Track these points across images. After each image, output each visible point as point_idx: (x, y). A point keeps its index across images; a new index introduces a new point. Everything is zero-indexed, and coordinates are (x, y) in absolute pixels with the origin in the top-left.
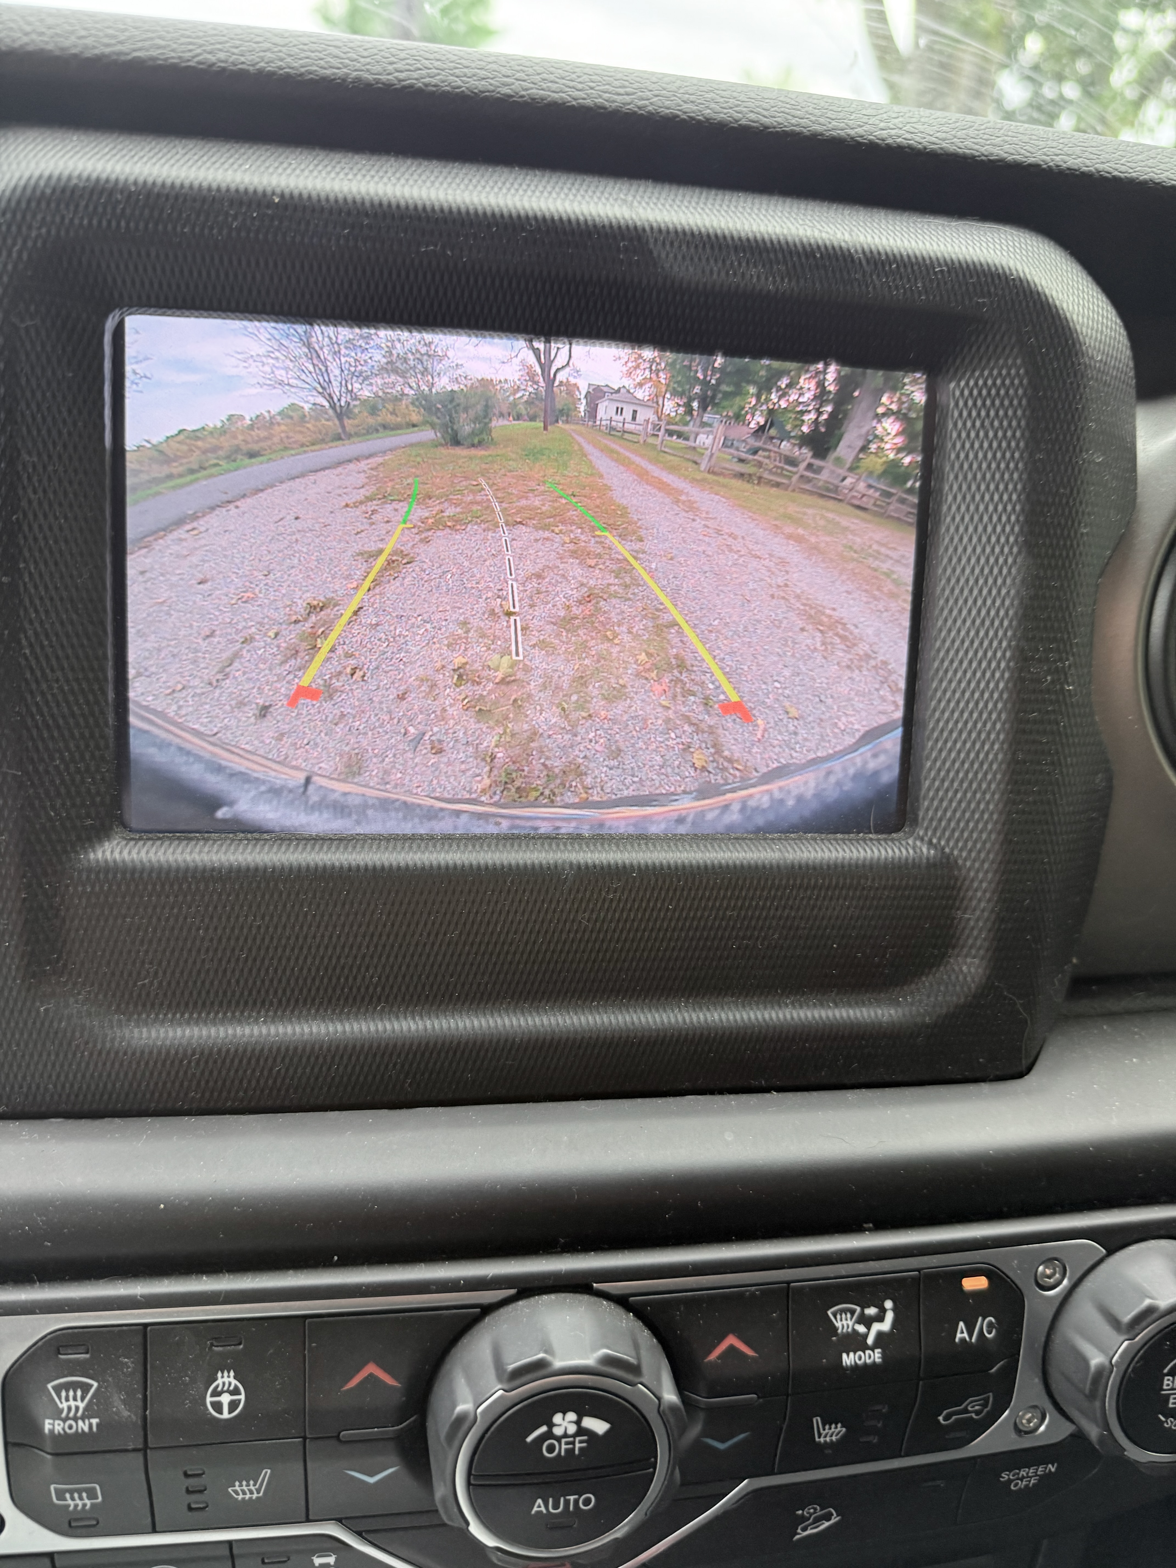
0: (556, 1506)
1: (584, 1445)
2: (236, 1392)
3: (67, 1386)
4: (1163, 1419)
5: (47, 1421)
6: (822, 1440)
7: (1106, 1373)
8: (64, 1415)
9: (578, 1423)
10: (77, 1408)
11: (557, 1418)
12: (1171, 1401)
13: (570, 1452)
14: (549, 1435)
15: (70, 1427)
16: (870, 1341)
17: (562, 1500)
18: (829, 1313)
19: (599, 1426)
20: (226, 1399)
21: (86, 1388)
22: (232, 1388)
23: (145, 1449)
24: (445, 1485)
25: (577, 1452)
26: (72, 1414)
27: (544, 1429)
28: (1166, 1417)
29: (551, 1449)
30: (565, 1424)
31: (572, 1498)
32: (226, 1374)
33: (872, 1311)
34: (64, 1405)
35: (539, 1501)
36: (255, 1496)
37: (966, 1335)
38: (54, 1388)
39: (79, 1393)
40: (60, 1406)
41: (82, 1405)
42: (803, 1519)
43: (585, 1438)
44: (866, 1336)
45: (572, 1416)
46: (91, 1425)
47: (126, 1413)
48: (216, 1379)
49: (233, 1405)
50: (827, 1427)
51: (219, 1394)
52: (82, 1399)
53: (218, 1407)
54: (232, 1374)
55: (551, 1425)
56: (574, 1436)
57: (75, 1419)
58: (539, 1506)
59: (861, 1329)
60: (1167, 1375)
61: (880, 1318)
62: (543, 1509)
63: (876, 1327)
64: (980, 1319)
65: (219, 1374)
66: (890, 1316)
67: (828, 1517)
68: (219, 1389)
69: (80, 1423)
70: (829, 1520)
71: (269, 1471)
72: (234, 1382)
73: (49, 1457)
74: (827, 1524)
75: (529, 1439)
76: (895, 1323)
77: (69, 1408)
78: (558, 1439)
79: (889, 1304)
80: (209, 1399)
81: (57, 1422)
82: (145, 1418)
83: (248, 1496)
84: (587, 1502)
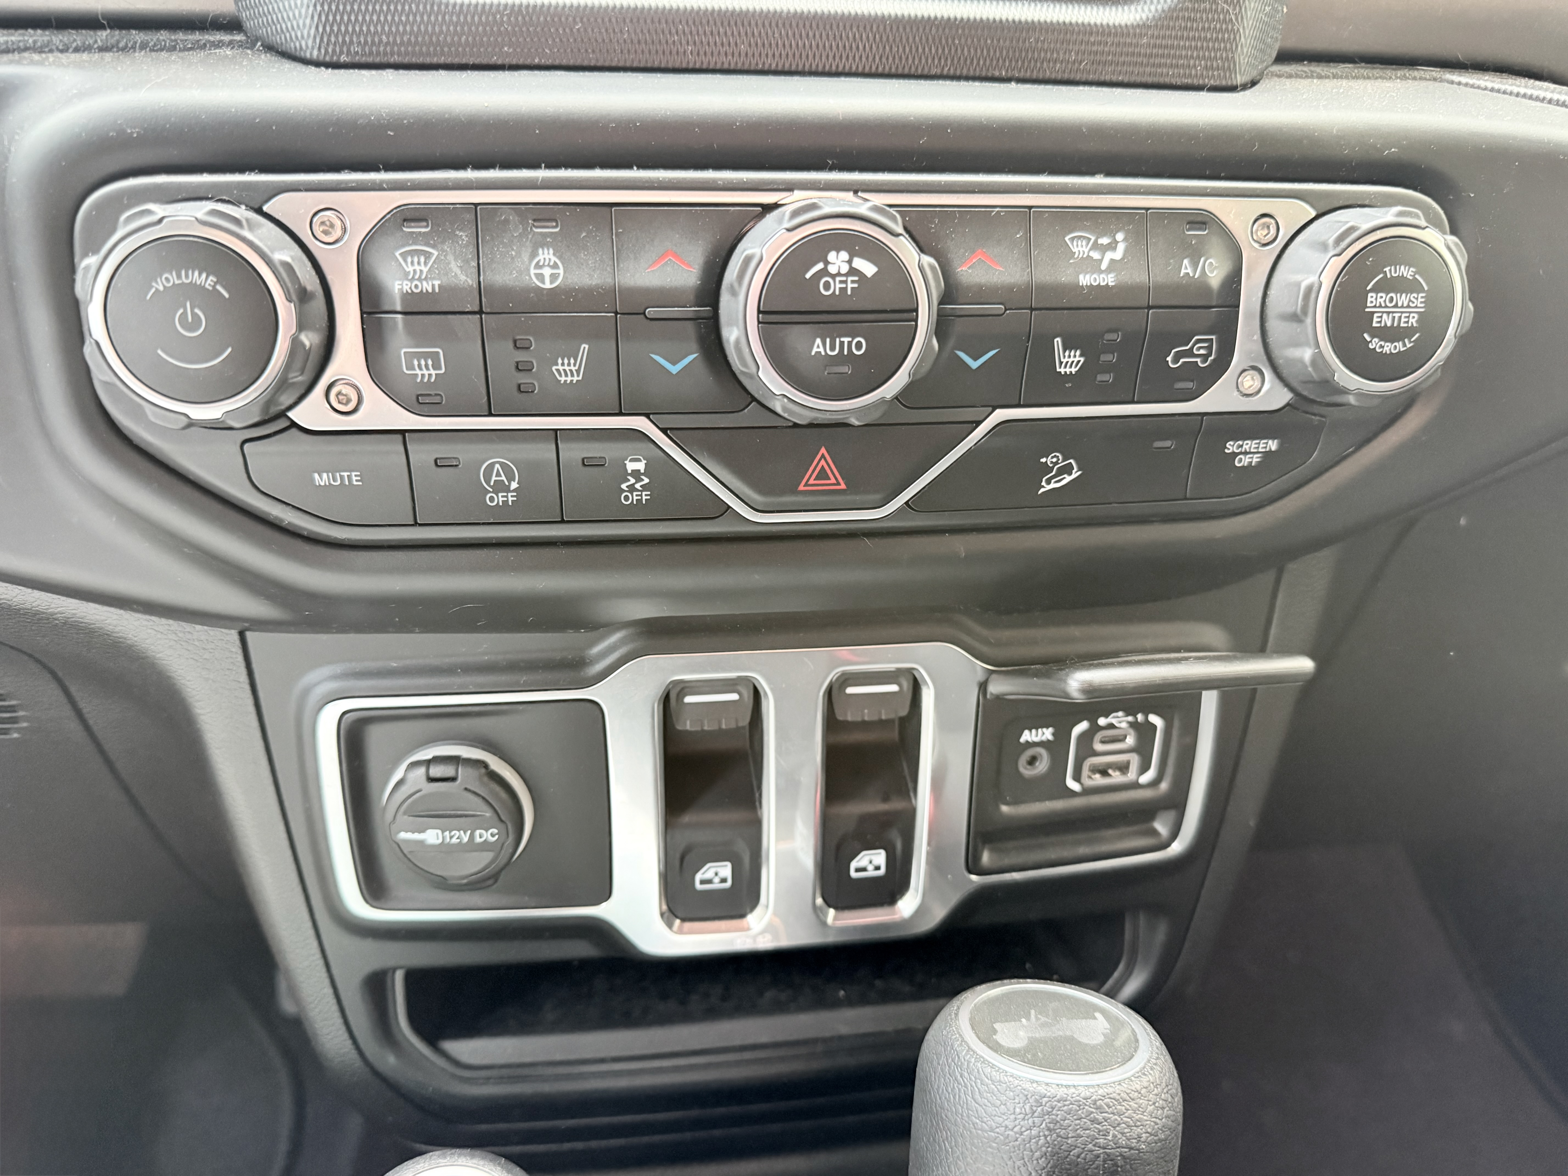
0: (833, 348)
1: (856, 285)
2: (555, 266)
3: (412, 253)
4: (1368, 339)
5: (398, 282)
6: (1062, 370)
7: (1315, 289)
8: (410, 277)
9: (850, 262)
10: (421, 271)
11: (832, 256)
12: (1375, 319)
13: (843, 290)
14: (824, 272)
15: (416, 286)
16: (1104, 266)
17: (838, 340)
18: (1067, 239)
19: (868, 269)
20: (547, 272)
21: (428, 255)
22: (552, 264)
23: (480, 312)
24: (738, 327)
25: (849, 292)
26: (417, 277)
27: (820, 266)
28: (1373, 337)
29: (827, 286)
30: (838, 263)
31: (846, 340)
32: (546, 250)
33: (1105, 241)
34: (410, 269)
35: (818, 341)
36: (575, 379)
37: (1190, 271)
38: (401, 254)
39: (422, 259)
40: (407, 270)
41: (425, 270)
42: (1047, 469)
43: (856, 278)
44: (1101, 261)
45: (844, 255)
46: (433, 286)
47: (463, 278)
48: (538, 255)
49: (553, 277)
50: (1067, 353)
51: (541, 267)
52: (426, 264)
53: (541, 277)
54: (551, 251)
55: (827, 263)
56: (847, 275)
57: (420, 279)
58: (818, 347)
59: (1096, 255)
60: (1371, 291)
61: (1113, 246)
62: (821, 350)
63: (1109, 255)
64: (1202, 259)
65: (540, 251)
66: (1121, 247)
67: (1068, 470)
68: (541, 264)
69: (425, 283)
70: (1070, 474)
71: (587, 346)
72: (554, 259)
73: (399, 316)
74: (1068, 479)
75: (808, 276)
76: (1126, 251)
77: (415, 271)
78: (833, 277)
79: (1120, 236)
80: (533, 271)
81: (406, 282)
82: (479, 282)
83: (569, 379)
84: (859, 346)
